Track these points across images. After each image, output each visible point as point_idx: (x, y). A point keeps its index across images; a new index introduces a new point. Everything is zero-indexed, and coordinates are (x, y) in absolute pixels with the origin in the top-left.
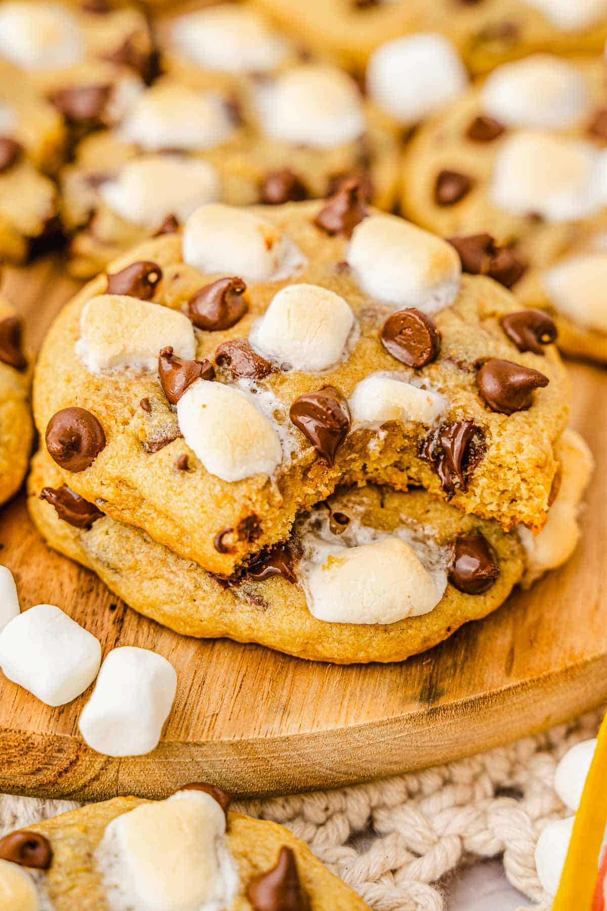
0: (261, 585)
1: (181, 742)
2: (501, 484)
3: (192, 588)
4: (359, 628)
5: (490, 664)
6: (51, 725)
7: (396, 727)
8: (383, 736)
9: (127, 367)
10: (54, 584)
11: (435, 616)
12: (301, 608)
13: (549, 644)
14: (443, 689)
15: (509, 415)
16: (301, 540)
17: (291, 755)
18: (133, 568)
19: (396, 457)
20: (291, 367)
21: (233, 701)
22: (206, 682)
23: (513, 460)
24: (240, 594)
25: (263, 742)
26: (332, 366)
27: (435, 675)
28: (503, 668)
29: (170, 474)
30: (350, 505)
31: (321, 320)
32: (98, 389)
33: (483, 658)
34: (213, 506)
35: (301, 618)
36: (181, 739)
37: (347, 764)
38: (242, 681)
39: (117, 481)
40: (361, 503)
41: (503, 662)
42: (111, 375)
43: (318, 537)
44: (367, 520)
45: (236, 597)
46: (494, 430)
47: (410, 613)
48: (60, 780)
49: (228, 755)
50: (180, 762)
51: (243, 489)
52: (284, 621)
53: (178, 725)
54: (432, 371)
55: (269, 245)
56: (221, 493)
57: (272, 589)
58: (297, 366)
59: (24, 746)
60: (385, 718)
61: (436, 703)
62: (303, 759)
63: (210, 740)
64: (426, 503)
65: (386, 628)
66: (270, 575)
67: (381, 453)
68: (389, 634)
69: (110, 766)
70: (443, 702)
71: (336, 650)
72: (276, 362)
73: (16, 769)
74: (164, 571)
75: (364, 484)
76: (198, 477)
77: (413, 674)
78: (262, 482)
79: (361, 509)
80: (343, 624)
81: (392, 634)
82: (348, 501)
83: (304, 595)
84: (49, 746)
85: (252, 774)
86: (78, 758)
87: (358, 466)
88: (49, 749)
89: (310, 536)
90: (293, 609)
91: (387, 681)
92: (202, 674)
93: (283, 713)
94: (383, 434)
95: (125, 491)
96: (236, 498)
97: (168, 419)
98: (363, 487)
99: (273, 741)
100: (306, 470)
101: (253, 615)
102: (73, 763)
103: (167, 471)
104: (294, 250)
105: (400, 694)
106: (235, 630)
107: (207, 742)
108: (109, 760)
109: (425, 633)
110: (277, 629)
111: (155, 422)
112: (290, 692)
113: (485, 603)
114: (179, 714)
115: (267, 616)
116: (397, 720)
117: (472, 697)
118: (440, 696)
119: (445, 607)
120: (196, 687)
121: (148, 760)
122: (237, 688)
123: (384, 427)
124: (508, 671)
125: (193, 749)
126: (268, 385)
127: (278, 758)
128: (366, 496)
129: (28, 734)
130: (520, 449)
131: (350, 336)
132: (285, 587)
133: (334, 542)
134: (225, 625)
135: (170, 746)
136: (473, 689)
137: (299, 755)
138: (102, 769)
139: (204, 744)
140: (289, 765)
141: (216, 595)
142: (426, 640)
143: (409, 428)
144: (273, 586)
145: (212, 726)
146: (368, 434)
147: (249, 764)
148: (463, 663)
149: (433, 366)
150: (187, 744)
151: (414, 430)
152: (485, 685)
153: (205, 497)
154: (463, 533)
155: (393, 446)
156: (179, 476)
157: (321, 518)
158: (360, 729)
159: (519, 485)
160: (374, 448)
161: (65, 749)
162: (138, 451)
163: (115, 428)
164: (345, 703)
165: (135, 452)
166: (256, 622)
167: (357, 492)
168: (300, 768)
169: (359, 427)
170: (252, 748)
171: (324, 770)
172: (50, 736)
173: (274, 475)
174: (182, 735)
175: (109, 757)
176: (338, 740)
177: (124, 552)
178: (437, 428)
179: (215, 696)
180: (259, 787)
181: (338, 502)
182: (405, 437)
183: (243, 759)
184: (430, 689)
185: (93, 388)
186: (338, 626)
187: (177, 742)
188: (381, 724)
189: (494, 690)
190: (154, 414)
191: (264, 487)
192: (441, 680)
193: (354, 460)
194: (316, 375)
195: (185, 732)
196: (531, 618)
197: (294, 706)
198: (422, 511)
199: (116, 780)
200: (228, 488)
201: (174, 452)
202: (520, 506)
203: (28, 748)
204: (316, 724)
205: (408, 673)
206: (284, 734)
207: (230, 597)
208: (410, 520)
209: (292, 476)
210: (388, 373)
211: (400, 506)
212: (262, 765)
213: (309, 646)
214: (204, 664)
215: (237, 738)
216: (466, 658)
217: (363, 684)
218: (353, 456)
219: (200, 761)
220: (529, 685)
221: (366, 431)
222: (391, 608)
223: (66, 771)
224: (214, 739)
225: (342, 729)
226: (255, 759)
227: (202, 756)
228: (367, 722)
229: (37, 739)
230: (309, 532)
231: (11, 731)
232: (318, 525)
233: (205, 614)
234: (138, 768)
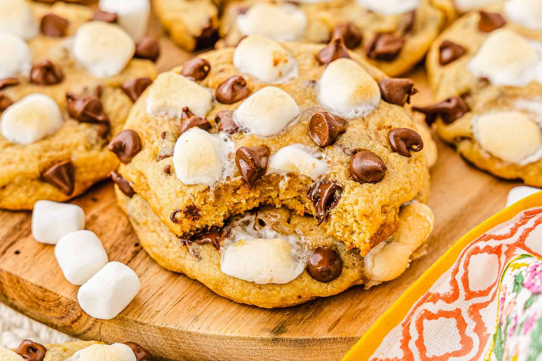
0: (201, 247)
1: (133, 320)
2: (344, 221)
3: (168, 241)
4: (244, 282)
5: (322, 324)
6: (72, 295)
7: (253, 343)
8: (244, 346)
9: (167, 114)
10: (113, 226)
11: (290, 287)
12: (217, 265)
13: (362, 322)
14: (287, 330)
15: (361, 184)
16: (232, 228)
17: (191, 343)
18: (145, 224)
19: (295, 194)
20: (249, 131)
21: (172, 306)
22: (163, 294)
23: (351, 208)
24: (190, 250)
25: (176, 331)
26: (272, 136)
27: (287, 322)
28: (328, 328)
29: (160, 174)
30: (269, 216)
31: (269, 108)
32: (148, 122)
33: (320, 320)
34: (174, 196)
35: (215, 269)
36: (134, 319)
37: (223, 357)
38: (183, 298)
39: (140, 173)
40: (275, 217)
41: (330, 325)
42: (156, 116)
43: (245, 230)
44: (275, 226)
45: (188, 251)
46: (347, 189)
47: (271, 280)
48: (73, 326)
49: (157, 333)
50: (132, 331)
51: (192, 190)
52: (206, 269)
53: (136, 311)
54: (328, 150)
55: (276, 63)
56: (180, 189)
57: (206, 251)
58: (253, 131)
59: (57, 302)
60: (247, 336)
61: (279, 335)
62: (198, 347)
63: (148, 323)
64: (313, 225)
65: (260, 287)
66: (206, 243)
67: (286, 189)
68: (261, 290)
69: (96, 324)
70: (284, 336)
71: (231, 292)
72: (242, 127)
73: (53, 314)
74: (158, 229)
75: (280, 206)
76: (173, 179)
77: (276, 318)
78: (202, 188)
79: (273, 220)
80: (236, 278)
81: (263, 291)
82: (269, 214)
83: (221, 258)
84: (69, 305)
85: (169, 348)
86: (81, 316)
87: (274, 195)
88: (68, 307)
89: (239, 228)
90: (213, 264)
91: (260, 317)
92: (164, 290)
93: (194, 320)
94: (287, 179)
95: (143, 180)
96: (187, 193)
97: (170, 144)
98: (279, 208)
99: (182, 332)
100: (236, 189)
101: (193, 262)
102: (79, 317)
103: (160, 172)
104: (296, 69)
105: (262, 326)
106: (185, 269)
107: (147, 323)
108: (96, 320)
109: (282, 295)
110: (202, 273)
111: (164, 145)
112: (204, 310)
113: (327, 288)
114: (140, 306)
115: (199, 264)
116: (253, 339)
117: (301, 338)
118: (283, 333)
119: (297, 283)
120: (157, 295)
121: (115, 326)
122: (177, 302)
123: (289, 175)
124: (330, 330)
125: (140, 326)
126: (233, 139)
127: (184, 342)
128: (280, 214)
129: (60, 296)
130: (356, 203)
131: (291, 121)
132: (213, 251)
133: (252, 234)
134: (180, 265)
135: (128, 321)
136: (304, 334)
137: (195, 344)
138: (93, 324)
139: (145, 325)
140: (190, 348)
141: (178, 247)
142: (283, 299)
143: (302, 179)
144: (207, 249)
145: (153, 316)
146: (279, 177)
147: (168, 342)
148: (307, 319)
149: (331, 147)
150: (136, 322)
151: (305, 180)
152: (312, 334)
153: (172, 190)
154: (326, 246)
155: (294, 187)
156: (164, 176)
157: (251, 220)
158: (232, 338)
159: (353, 223)
160: (282, 186)
161: (76, 308)
162: (153, 159)
163: (147, 145)
164: (230, 323)
165: (151, 159)
166: (193, 266)
167: (276, 210)
168: (196, 352)
169: (273, 172)
170: (170, 333)
171: (210, 357)
172: (70, 299)
173: (213, 186)
174: (136, 316)
175: (97, 319)
176: (218, 341)
177: (142, 214)
178: (318, 182)
179: (164, 302)
180: (174, 357)
181: (264, 213)
182: (301, 183)
183: (165, 338)
184: (280, 328)
185: (146, 121)
186: (233, 279)
187: (131, 319)
188: (244, 339)
189: (316, 337)
190: (165, 140)
191: (204, 191)
192: (289, 325)
193: (271, 191)
194: (261, 138)
195: (138, 315)
196: (362, 306)
197: (202, 318)
198: (309, 229)
199: (100, 333)
200: (184, 188)
201: (165, 162)
202: (355, 237)
203: (59, 303)
204: (208, 329)
205: (274, 317)
206: (189, 330)
207: (185, 250)
208: (300, 232)
209: (226, 190)
210: (302, 146)
211: (298, 223)
212: (175, 345)
213: (219, 286)
214: (168, 284)
215: (163, 326)
216: (310, 317)
217: (245, 316)
218: (270, 188)
219: (142, 334)
220: (339, 340)
221: (278, 175)
222: (260, 274)
223: (75, 321)
224: (151, 323)
225: (221, 336)
226: (171, 340)
227: (143, 331)
228: (238, 335)
229: (63, 300)
230: (240, 225)
231: (52, 292)
232: (247, 223)
233: (171, 256)
234: (110, 328)
